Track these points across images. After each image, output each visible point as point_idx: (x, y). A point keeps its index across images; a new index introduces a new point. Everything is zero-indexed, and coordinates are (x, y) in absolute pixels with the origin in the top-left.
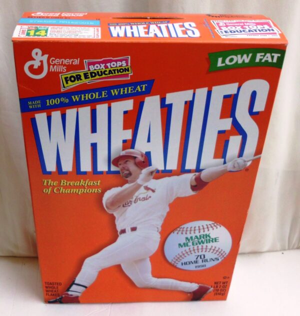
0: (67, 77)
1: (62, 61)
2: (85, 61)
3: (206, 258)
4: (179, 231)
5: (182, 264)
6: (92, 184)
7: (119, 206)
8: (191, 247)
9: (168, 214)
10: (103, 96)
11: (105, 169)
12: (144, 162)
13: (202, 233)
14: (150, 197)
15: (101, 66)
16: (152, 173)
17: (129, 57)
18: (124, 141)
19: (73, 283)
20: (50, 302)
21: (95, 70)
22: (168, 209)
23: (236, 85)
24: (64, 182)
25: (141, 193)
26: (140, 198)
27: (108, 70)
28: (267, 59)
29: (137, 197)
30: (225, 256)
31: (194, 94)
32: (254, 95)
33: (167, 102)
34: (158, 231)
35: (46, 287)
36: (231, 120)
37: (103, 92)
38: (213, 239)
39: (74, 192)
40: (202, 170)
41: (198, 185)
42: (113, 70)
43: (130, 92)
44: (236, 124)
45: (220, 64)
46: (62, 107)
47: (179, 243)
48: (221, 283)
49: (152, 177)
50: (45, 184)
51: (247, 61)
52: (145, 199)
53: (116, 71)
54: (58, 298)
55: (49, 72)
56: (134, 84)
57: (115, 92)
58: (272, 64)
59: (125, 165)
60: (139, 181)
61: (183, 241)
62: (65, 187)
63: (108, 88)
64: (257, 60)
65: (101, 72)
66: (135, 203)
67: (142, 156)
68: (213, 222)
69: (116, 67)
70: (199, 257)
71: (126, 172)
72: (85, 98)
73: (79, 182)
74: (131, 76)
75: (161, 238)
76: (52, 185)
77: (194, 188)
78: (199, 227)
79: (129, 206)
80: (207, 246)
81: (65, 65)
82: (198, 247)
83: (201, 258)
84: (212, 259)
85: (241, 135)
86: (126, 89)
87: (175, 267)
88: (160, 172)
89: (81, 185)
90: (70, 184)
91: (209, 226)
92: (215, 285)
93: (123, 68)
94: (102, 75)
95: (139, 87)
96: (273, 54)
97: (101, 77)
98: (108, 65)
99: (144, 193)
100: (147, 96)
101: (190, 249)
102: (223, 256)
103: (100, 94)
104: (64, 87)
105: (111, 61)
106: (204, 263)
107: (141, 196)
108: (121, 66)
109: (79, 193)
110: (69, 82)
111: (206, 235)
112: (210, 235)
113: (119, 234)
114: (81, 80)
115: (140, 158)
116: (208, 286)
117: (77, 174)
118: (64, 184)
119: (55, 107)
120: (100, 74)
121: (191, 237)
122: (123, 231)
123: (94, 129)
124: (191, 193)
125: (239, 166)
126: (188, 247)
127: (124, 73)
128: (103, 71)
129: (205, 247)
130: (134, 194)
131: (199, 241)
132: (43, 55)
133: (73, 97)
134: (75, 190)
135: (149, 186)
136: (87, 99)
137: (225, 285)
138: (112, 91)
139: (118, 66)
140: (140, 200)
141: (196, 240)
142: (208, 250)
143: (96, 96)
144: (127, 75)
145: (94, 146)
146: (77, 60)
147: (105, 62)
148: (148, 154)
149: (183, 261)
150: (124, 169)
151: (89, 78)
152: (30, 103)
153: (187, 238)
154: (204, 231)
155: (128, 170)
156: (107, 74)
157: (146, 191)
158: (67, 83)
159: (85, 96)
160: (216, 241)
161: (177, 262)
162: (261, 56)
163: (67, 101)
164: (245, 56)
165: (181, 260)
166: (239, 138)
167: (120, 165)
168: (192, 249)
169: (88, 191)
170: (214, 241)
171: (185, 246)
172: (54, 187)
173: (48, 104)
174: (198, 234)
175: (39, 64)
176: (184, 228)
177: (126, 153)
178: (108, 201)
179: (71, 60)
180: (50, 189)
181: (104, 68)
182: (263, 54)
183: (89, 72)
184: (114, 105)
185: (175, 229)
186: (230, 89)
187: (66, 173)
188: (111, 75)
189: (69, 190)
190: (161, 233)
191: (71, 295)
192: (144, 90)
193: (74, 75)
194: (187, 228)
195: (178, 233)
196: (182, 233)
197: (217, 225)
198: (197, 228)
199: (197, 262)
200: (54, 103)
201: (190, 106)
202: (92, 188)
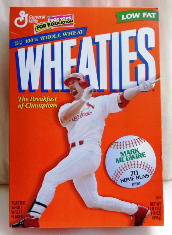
0: (38, 26)
1: (36, 17)
2: (48, 16)
3: (139, 175)
4: (115, 145)
5: (121, 181)
6: (51, 100)
7: (70, 120)
8: (126, 162)
9: (105, 128)
10: (58, 37)
11: (60, 88)
12: (85, 83)
13: (132, 148)
14: (91, 112)
15: (57, 19)
16: (91, 91)
17: (73, 14)
18: (72, 67)
19: (35, 202)
20: (14, 226)
21: (54, 21)
22: (104, 125)
23: (135, 31)
24: (33, 99)
26: (84, 113)
27: (61, 21)
28: (149, 16)
29: (82, 112)
30: (153, 173)
31: (111, 36)
32: (146, 37)
33: (96, 41)
34: (99, 145)
35: (13, 208)
36: (136, 53)
37: (58, 34)
38: (141, 154)
39: (39, 107)
40: (124, 90)
41: (123, 103)
42: (64, 21)
43: (74, 34)
44: (139, 55)
45: (123, 18)
46: (34, 44)
47: (116, 158)
48: (156, 204)
49: (91, 95)
50: (20, 101)
51: (138, 17)
52: (88, 114)
53: (65, 22)
54: (21, 221)
55: (28, 24)
56: (76, 29)
57: (65, 34)
58: (152, 19)
59: (73, 85)
60: (83, 98)
61: (119, 156)
62: (33, 103)
63: (61, 32)
64: (144, 16)
65: (57, 22)
66: (81, 117)
67: (84, 78)
68: (139, 137)
69: (65, 20)
70: (133, 173)
71: (74, 91)
72: (48, 38)
73: (42, 99)
74: (74, 25)
76: (24, 101)
77: (121, 105)
78: (129, 141)
79: (77, 120)
80: (137, 161)
81: (37, 19)
82: (131, 162)
83: (135, 175)
84: (143, 175)
85: (144, 63)
86: (72, 32)
87: (116, 184)
88: (96, 91)
89: (44, 101)
90: (36, 100)
92: (152, 206)
93: (70, 20)
94: (57, 24)
95: (79, 31)
96: (152, 13)
97: (57, 25)
98: (61, 18)
99: (87, 109)
100: (84, 37)
101: (125, 164)
102: (152, 173)
103: (57, 36)
104: (36, 32)
105: (62, 17)
106: (138, 181)
107: (85, 112)
108: (68, 19)
109: (42, 108)
110: (39, 28)
111: (135, 149)
112: (138, 150)
113: (70, 147)
114: (46, 27)
116: (146, 208)
117: (41, 92)
118: (32, 100)
119: (30, 44)
120: (56, 24)
121: (125, 152)
122: (74, 145)
123: (53, 59)
124: (119, 110)
125: (148, 88)
126: (124, 163)
127: (70, 23)
128: (58, 22)
129: (136, 163)
130: (79, 110)
131: (130, 156)
132: (25, 14)
133: (41, 37)
134: (39, 105)
135: (90, 103)
136: (49, 38)
137: (159, 206)
138: (63, 33)
139: (66, 19)
140: (84, 115)
141: (129, 155)
142: (139, 166)
143: (54, 36)
144: (72, 24)
145: (53, 70)
146: (44, 16)
147: (59, 17)
148: (87, 77)
149: (122, 177)
150: (72, 88)
151: (50, 26)
152: (16, 42)
153: (121, 153)
154: (133, 146)
155: (75, 89)
156: (60, 24)
157: (88, 107)
158: (38, 29)
159: (48, 36)
160: (143, 157)
161: (117, 179)
162: (145, 14)
163: (37, 40)
164: (136, 14)
165: (120, 176)
166: (143, 66)
167: (70, 84)
168: (127, 165)
169: (48, 107)
170: (142, 156)
171: (121, 162)
172: (25, 102)
173: (26, 42)
174: (129, 149)
175: (23, 19)
176: (118, 142)
177: (73, 76)
178: (63, 116)
179: (41, 16)
180: (23, 105)
181: (58, 20)
182: (146, 13)
183: (50, 23)
184: (64, 42)
185: (111, 144)
186: (132, 33)
187: (34, 91)
188: (63, 24)
189: (36, 105)
191: (33, 217)
192: (82, 33)
193: (42, 24)
194: (120, 142)
195: (114, 148)
196: (117, 148)
197: (142, 140)
198: (128, 143)
199: (132, 179)
200: (29, 42)
201: (109, 43)
202: (51, 104)
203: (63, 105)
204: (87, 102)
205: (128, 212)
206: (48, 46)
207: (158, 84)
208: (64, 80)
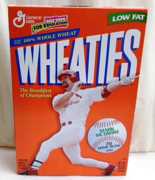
0: (35, 27)
1: (33, 18)
2: (44, 17)
3: (112, 145)
4: (96, 125)
5: (98, 148)
6: (46, 92)
7: (62, 107)
8: (104, 136)
9: (89, 112)
10: (53, 37)
11: (54, 82)
12: (75, 78)
13: (109, 127)
14: (79, 101)
15: (52, 20)
16: (80, 85)
17: (67, 15)
18: (65, 65)
19: (34, 160)
20: (21, 174)
21: (49, 22)
22: (89, 110)
23: (123, 32)
24: (31, 90)
25: (74, 98)
26: (73, 102)
27: (56, 22)
28: (138, 18)
29: (72, 101)
30: (123, 144)
31: (101, 37)
32: (133, 38)
33: (87, 42)
34: (84, 125)
35: (19, 163)
36: (121, 53)
37: (53, 35)
38: (115, 131)
39: (37, 97)
40: (108, 84)
41: (106, 94)
42: (58, 23)
43: (67, 35)
44: (124, 56)
45: (114, 20)
46: (32, 44)
47: (96, 133)
48: (122, 163)
49: (80, 88)
50: (21, 91)
51: (128, 19)
52: (76, 102)
53: (60, 23)
54: (25, 171)
55: (26, 24)
56: (70, 31)
57: (59, 35)
58: (141, 21)
59: (65, 80)
60: (73, 90)
61: (98, 132)
62: (32, 93)
63: (56, 33)
64: (133, 18)
65: (52, 23)
66: (71, 105)
67: (74, 74)
68: (115, 120)
69: (60, 21)
70: (108, 144)
71: (66, 84)
72: (44, 38)
73: (39, 90)
74: (68, 26)
75: (86, 129)
76: (25, 92)
77: (103, 96)
78: (107, 122)
79: (67, 107)
80: (112, 136)
81: (34, 20)
82: (107, 136)
83: (109, 144)
84: (116, 145)
85: (127, 62)
86: (65, 33)
87: (94, 150)
88: (84, 85)
89: (40, 92)
90: (34, 91)
91: (113, 122)
92: (119, 164)
93: (64, 22)
94: (53, 25)
95: (72, 32)
96: (141, 15)
97: (52, 26)
98: (56, 20)
99: (76, 99)
100: (76, 38)
101: (102, 138)
102: (122, 143)
103: (52, 36)
104: (33, 32)
105: (57, 18)
106: (111, 148)
107: (74, 101)
108: (63, 20)
109: (40, 98)
110: (36, 29)
111: (112, 128)
112: (114, 128)
113: (61, 126)
114: (42, 28)
115: (73, 76)
116: (114, 165)
117: (39, 85)
118: (31, 91)
119: (28, 44)
120: (52, 25)
121: (103, 130)
122: (64, 124)
123: (48, 57)
124: (102, 99)
125: (128, 82)
126: (102, 137)
127: (64, 24)
128: (53, 23)
129: (111, 137)
130: (70, 100)
131: (107, 132)
132: (23, 14)
133: (38, 38)
134: (37, 95)
135: (78, 94)
136: (45, 39)
137: (125, 164)
138: (58, 34)
139: (61, 20)
140: (73, 103)
141: (106, 131)
142: (113, 139)
143: (50, 37)
144: (66, 26)
145: (48, 67)
146: (40, 17)
147: (54, 18)
148: (78, 73)
149: (99, 146)
150: (64, 82)
151: (46, 27)
152: (15, 41)
153: (100, 130)
154: (110, 126)
155: (67, 83)
156: (55, 25)
157: (76, 97)
158: (35, 30)
159: (44, 37)
160: (117, 133)
161: (95, 147)
162: (135, 16)
163: (34, 40)
164: (127, 16)
165: (97, 145)
166: (127, 64)
167: (62, 79)
168: (104, 138)
169: (44, 97)
170: (116, 132)
171: (100, 136)
172: (26, 93)
173: (25, 42)
174: (107, 128)
175: (21, 19)
176: (99, 123)
177: (66, 72)
178: (56, 103)
179: (37, 17)
180: (23, 95)
181: (54, 21)
182: (136, 15)
183: (46, 24)
184: (59, 42)
185: (93, 124)
186: (120, 34)
187: (33, 84)
188: (57, 25)
189: (34, 95)
190: (86, 126)
191: (33, 169)
192: (75, 34)
193: (39, 25)
194: (101, 123)
195: (95, 127)
196: (98, 127)
197: (118, 121)
198: (106, 123)
199: (107, 147)
200: (27, 41)
201: (99, 44)
202: (47, 94)
203: (56, 95)
204: (76, 93)
205: (101, 167)
206: (44, 46)
207: (137, 80)
208: (58, 75)
